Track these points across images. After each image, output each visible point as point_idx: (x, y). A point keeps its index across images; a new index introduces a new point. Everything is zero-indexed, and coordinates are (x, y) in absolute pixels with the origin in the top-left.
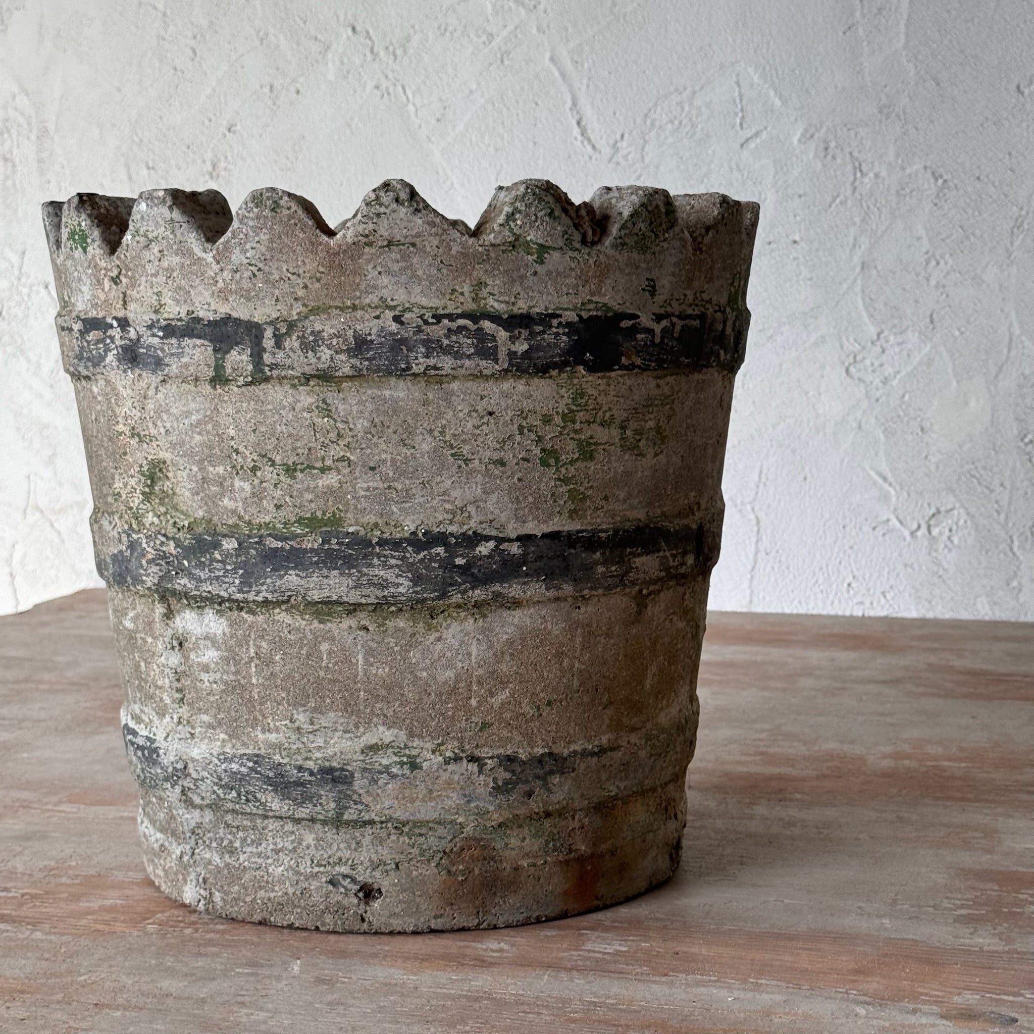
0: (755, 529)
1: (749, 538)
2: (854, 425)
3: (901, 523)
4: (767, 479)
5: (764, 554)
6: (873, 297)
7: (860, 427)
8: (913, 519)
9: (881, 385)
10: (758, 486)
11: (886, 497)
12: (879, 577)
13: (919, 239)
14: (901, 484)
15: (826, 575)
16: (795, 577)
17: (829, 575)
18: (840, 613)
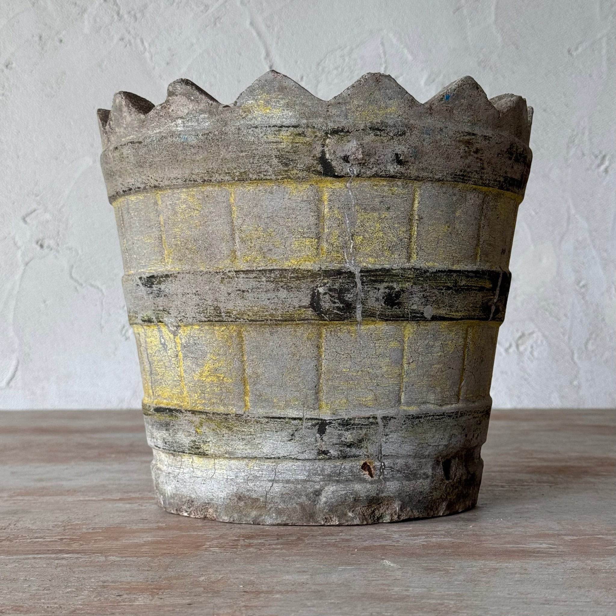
8: (506, 340)
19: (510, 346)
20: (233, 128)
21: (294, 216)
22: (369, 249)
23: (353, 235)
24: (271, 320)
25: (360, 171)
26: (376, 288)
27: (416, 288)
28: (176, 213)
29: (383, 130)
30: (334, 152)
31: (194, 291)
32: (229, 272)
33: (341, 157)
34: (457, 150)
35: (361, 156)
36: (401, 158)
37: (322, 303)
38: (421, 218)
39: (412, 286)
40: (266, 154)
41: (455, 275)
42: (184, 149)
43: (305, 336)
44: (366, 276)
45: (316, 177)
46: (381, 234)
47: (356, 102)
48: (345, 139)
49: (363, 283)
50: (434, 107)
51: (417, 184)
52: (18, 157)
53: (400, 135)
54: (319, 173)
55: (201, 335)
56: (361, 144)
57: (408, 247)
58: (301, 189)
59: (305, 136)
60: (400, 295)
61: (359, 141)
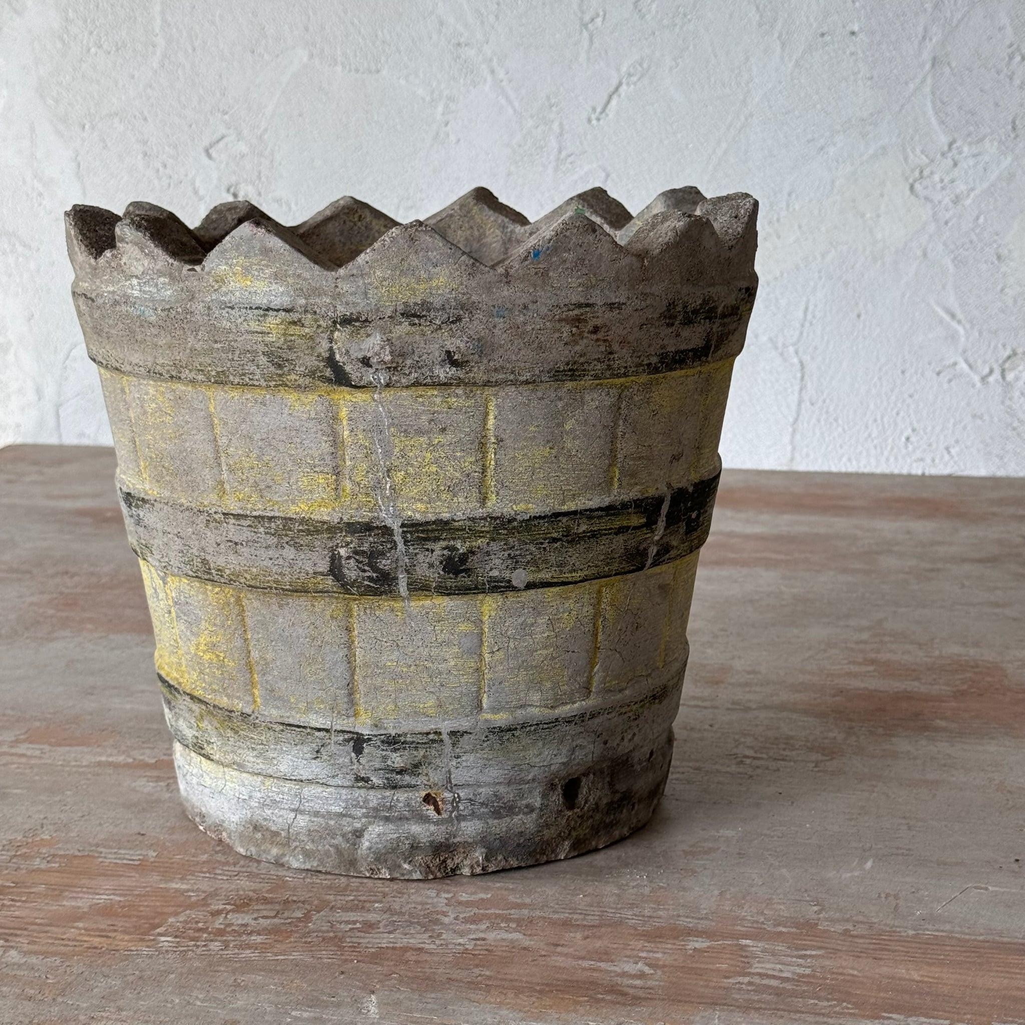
0: (799, 375)
1: (792, 385)
2: (919, 253)
3: (970, 366)
4: (814, 317)
5: (808, 404)
6: (946, 100)
7: (925, 255)
8: (985, 362)
9: (951, 205)
10: (803, 326)
11: (953, 337)
12: (942, 430)
13: (1000, 29)
14: (971, 322)
15: (880, 427)
16: (844, 430)
17: (884, 427)
18: (896, 471)
19: (991, 371)
20: (202, 305)
21: (298, 440)
22: (415, 491)
23: (388, 471)
24: (276, 589)
25: (390, 379)
26: (428, 550)
27: (495, 546)
28: (145, 413)
29: (424, 316)
30: (347, 352)
31: (176, 532)
32: (215, 513)
33: (358, 359)
34: (557, 335)
35: (390, 357)
36: (456, 357)
37: (346, 571)
38: (499, 441)
39: (488, 544)
40: (249, 348)
41: (565, 520)
42: (142, 326)
43: (328, 613)
44: (411, 533)
45: (325, 386)
46: (434, 468)
47: (378, 273)
48: (362, 331)
49: (406, 542)
50: (512, 272)
51: (488, 391)
52: (194, 50)
53: (452, 322)
54: (329, 381)
55: (192, 593)
56: (388, 340)
57: (482, 485)
58: (307, 401)
59: (303, 325)
60: (468, 558)
61: (384, 334)
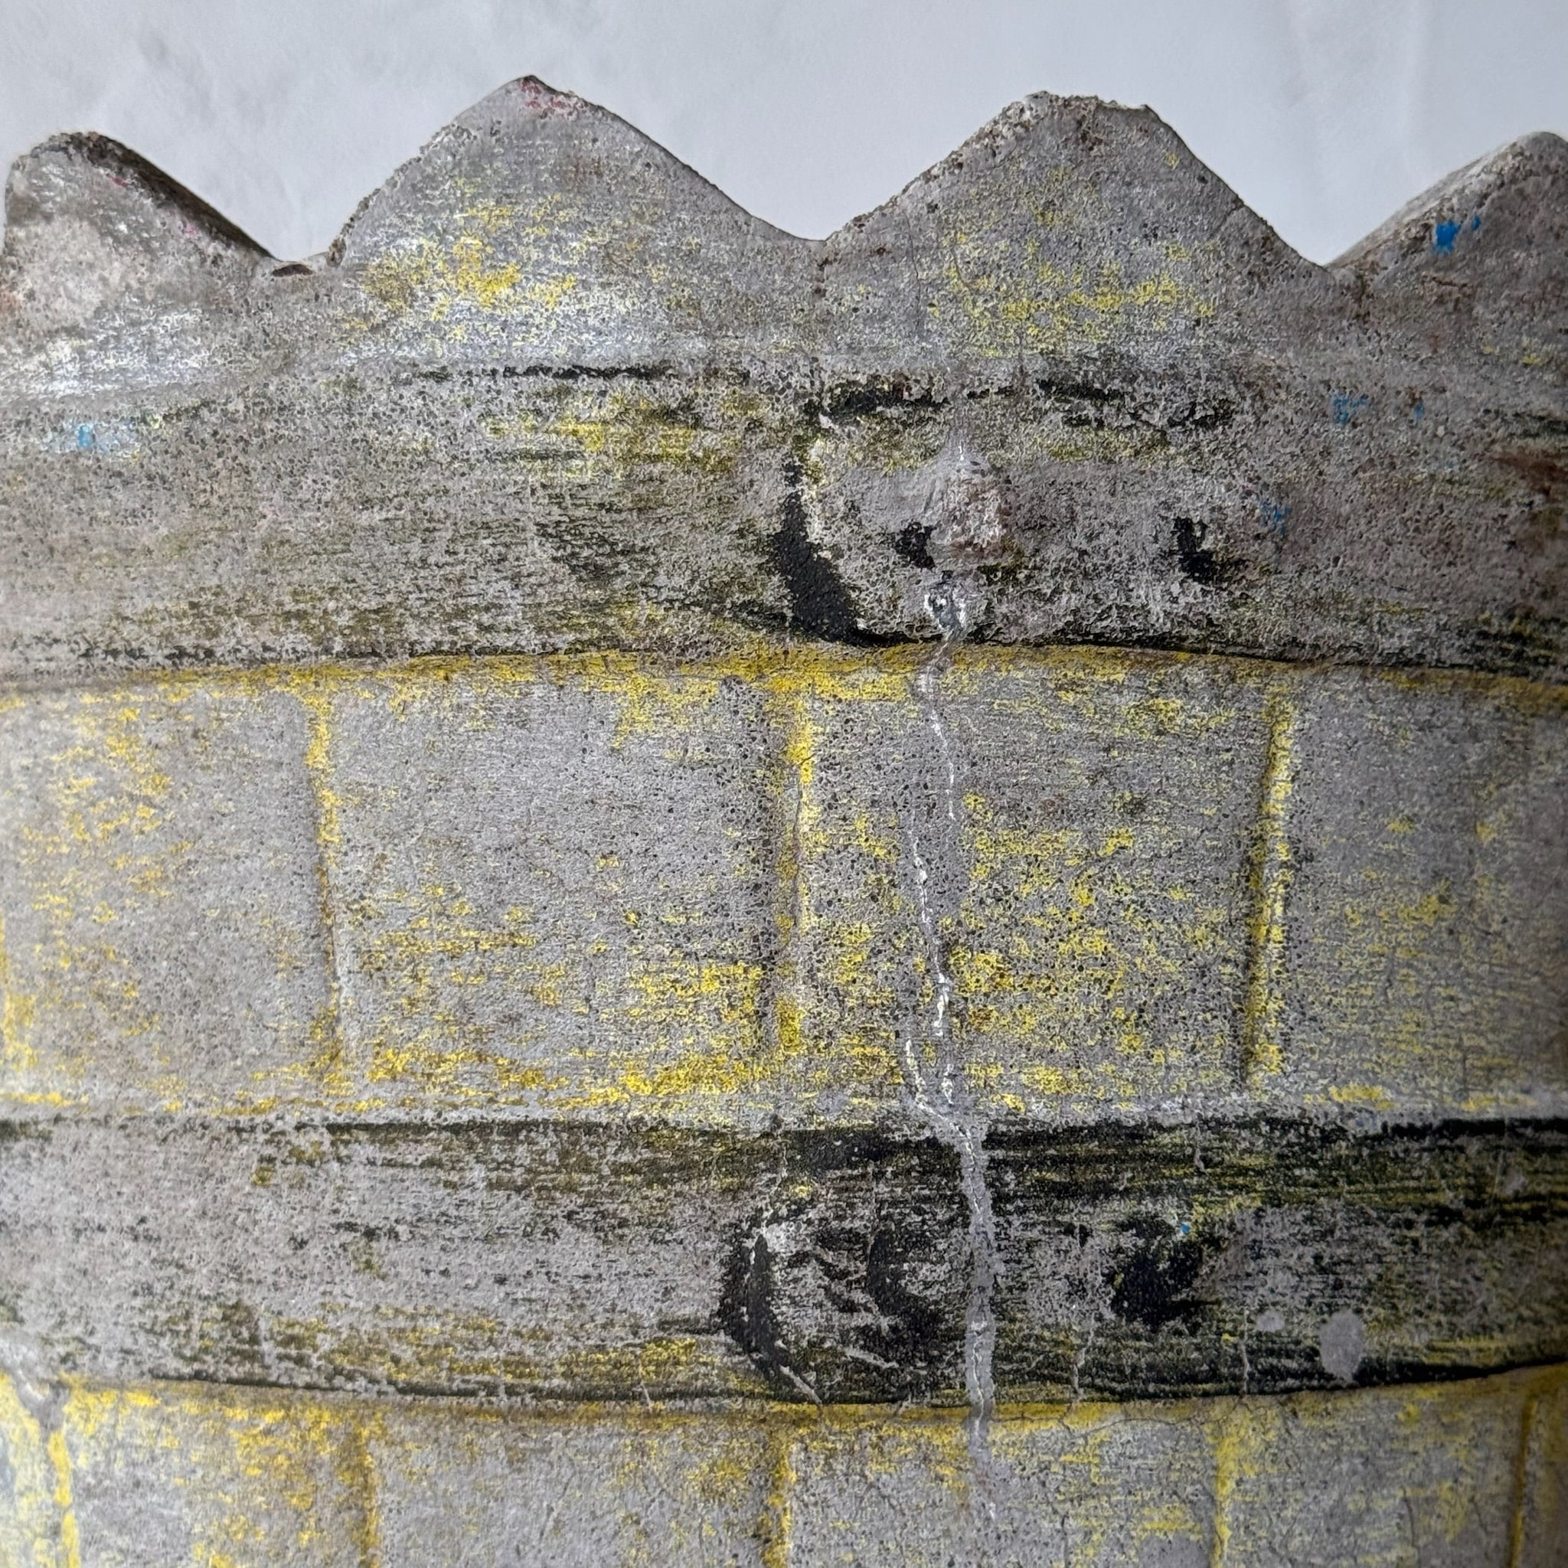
20: (323, 378)
21: (638, 844)
22: (1032, 1022)
23: (947, 948)
24: (511, 1391)
25: (989, 610)
26: (1069, 1230)
27: (1280, 1225)
28: (49, 813)
29: (1115, 394)
30: (853, 508)
31: (129, 1220)
32: (300, 1127)
33: (887, 537)
34: (1493, 509)
35: (997, 531)
36: (1206, 546)
37: (783, 1310)
38: (1303, 857)
39: (1258, 1214)
40: (491, 515)
41: (1474, 1146)
42: (82, 490)
43: (693, 1477)
44: (1017, 1166)
45: (755, 641)
46: (1097, 942)
47: (967, 248)
48: (909, 437)
49: (1000, 1201)
50: (1376, 281)
51: (1285, 681)
53: (1202, 423)
54: (773, 620)
55: (163, 1442)
56: (997, 470)
57: (1241, 1008)
58: (676, 701)
59: (697, 423)
60: (1199, 1261)
61: (983, 450)
